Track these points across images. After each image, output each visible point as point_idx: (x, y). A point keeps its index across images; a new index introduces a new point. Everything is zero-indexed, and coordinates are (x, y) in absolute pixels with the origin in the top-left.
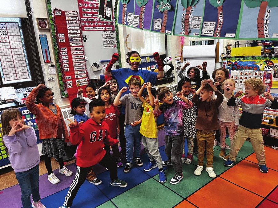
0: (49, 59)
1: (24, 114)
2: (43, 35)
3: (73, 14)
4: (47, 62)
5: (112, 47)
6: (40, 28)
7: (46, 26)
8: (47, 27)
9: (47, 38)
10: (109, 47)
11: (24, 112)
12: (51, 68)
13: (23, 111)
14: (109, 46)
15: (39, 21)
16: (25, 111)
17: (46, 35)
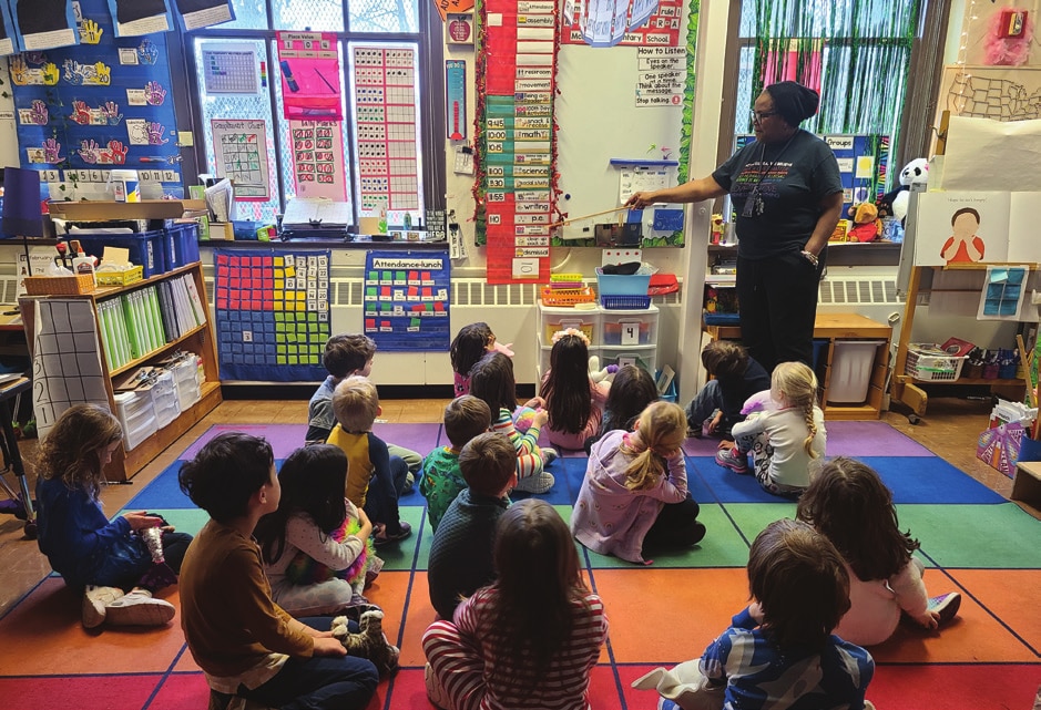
0: (461, 131)
1: (377, 267)
2: (456, 62)
3: (542, 7)
4: (457, 138)
5: (664, 103)
6: (452, 41)
7: (466, 37)
8: (470, 40)
9: (465, 70)
10: (654, 104)
11: (377, 263)
12: (463, 155)
13: (375, 260)
14: (655, 97)
15: (451, 21)
16: (380, 261)
17: (464, 62)
